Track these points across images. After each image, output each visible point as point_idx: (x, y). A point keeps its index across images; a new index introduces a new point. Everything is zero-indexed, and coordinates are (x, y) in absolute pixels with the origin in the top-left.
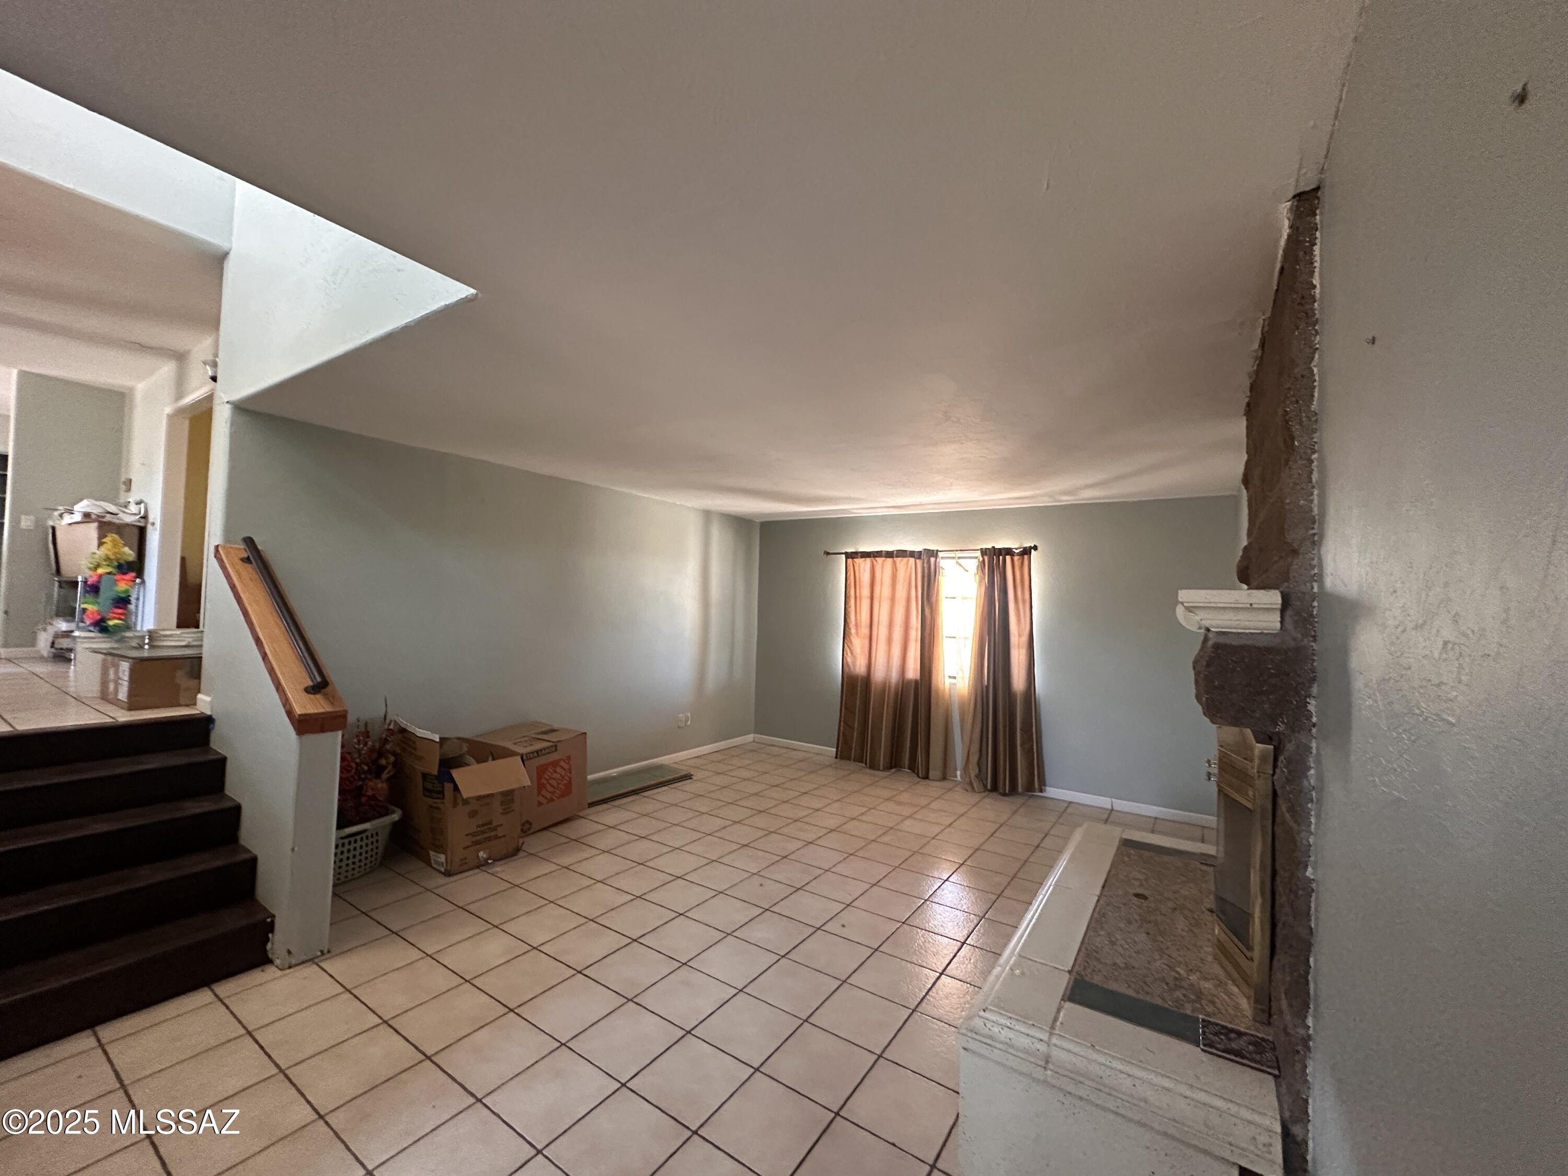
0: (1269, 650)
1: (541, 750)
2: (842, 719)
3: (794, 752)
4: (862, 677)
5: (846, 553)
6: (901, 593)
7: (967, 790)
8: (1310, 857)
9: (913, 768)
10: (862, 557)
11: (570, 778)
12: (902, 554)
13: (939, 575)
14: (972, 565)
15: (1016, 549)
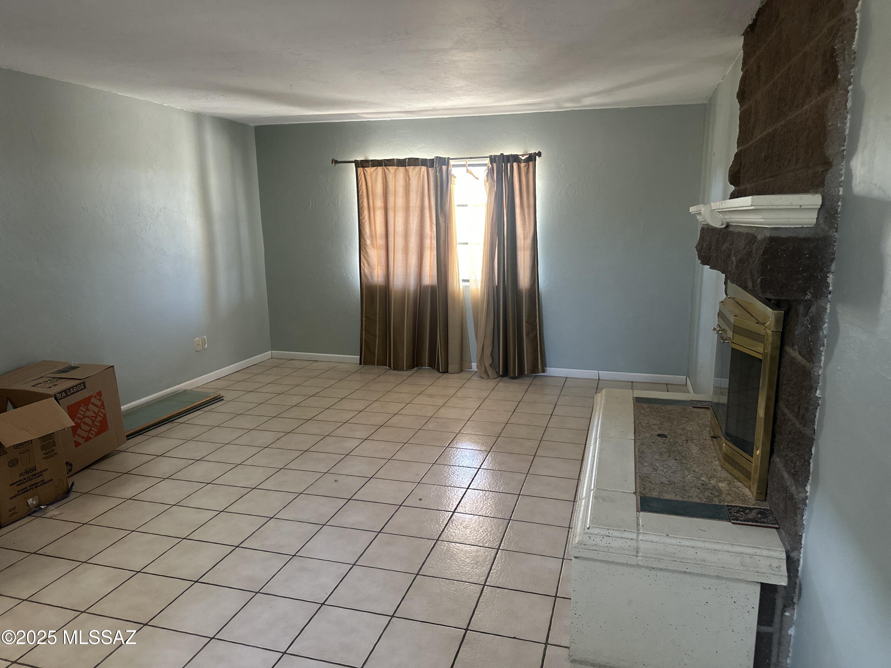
0: (807, 240)
1: (69, 389)
2: (364, 328)
3: (316, 363)
4: (381, 287)
5: (356, 162)
6: (414, 202)
7: (482, 378)
8: (819, 383)
9: (433, 364)
10: (373, 166)
11: (105, 414)
12: (414, 162)
13: (451, 183)
14: (482, 172)
15: (523, 156)
